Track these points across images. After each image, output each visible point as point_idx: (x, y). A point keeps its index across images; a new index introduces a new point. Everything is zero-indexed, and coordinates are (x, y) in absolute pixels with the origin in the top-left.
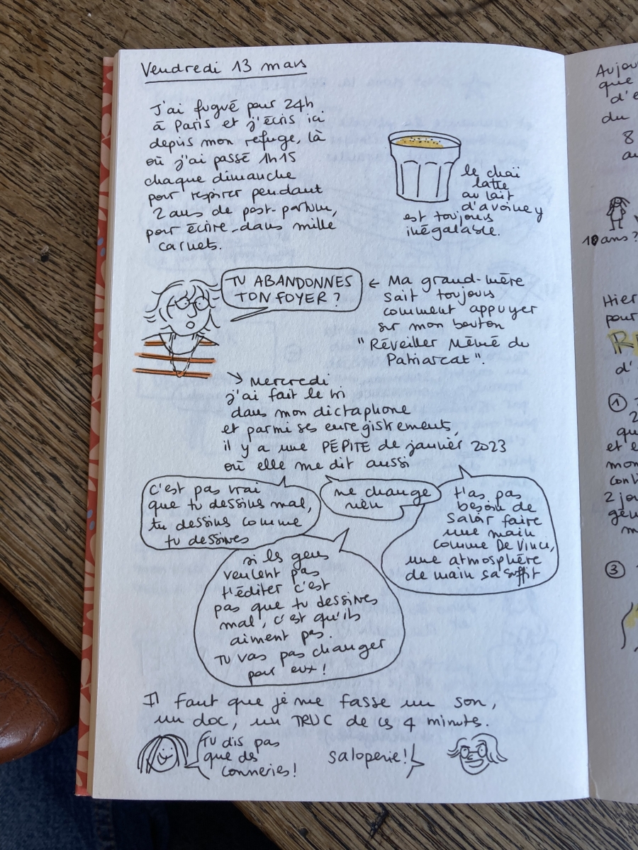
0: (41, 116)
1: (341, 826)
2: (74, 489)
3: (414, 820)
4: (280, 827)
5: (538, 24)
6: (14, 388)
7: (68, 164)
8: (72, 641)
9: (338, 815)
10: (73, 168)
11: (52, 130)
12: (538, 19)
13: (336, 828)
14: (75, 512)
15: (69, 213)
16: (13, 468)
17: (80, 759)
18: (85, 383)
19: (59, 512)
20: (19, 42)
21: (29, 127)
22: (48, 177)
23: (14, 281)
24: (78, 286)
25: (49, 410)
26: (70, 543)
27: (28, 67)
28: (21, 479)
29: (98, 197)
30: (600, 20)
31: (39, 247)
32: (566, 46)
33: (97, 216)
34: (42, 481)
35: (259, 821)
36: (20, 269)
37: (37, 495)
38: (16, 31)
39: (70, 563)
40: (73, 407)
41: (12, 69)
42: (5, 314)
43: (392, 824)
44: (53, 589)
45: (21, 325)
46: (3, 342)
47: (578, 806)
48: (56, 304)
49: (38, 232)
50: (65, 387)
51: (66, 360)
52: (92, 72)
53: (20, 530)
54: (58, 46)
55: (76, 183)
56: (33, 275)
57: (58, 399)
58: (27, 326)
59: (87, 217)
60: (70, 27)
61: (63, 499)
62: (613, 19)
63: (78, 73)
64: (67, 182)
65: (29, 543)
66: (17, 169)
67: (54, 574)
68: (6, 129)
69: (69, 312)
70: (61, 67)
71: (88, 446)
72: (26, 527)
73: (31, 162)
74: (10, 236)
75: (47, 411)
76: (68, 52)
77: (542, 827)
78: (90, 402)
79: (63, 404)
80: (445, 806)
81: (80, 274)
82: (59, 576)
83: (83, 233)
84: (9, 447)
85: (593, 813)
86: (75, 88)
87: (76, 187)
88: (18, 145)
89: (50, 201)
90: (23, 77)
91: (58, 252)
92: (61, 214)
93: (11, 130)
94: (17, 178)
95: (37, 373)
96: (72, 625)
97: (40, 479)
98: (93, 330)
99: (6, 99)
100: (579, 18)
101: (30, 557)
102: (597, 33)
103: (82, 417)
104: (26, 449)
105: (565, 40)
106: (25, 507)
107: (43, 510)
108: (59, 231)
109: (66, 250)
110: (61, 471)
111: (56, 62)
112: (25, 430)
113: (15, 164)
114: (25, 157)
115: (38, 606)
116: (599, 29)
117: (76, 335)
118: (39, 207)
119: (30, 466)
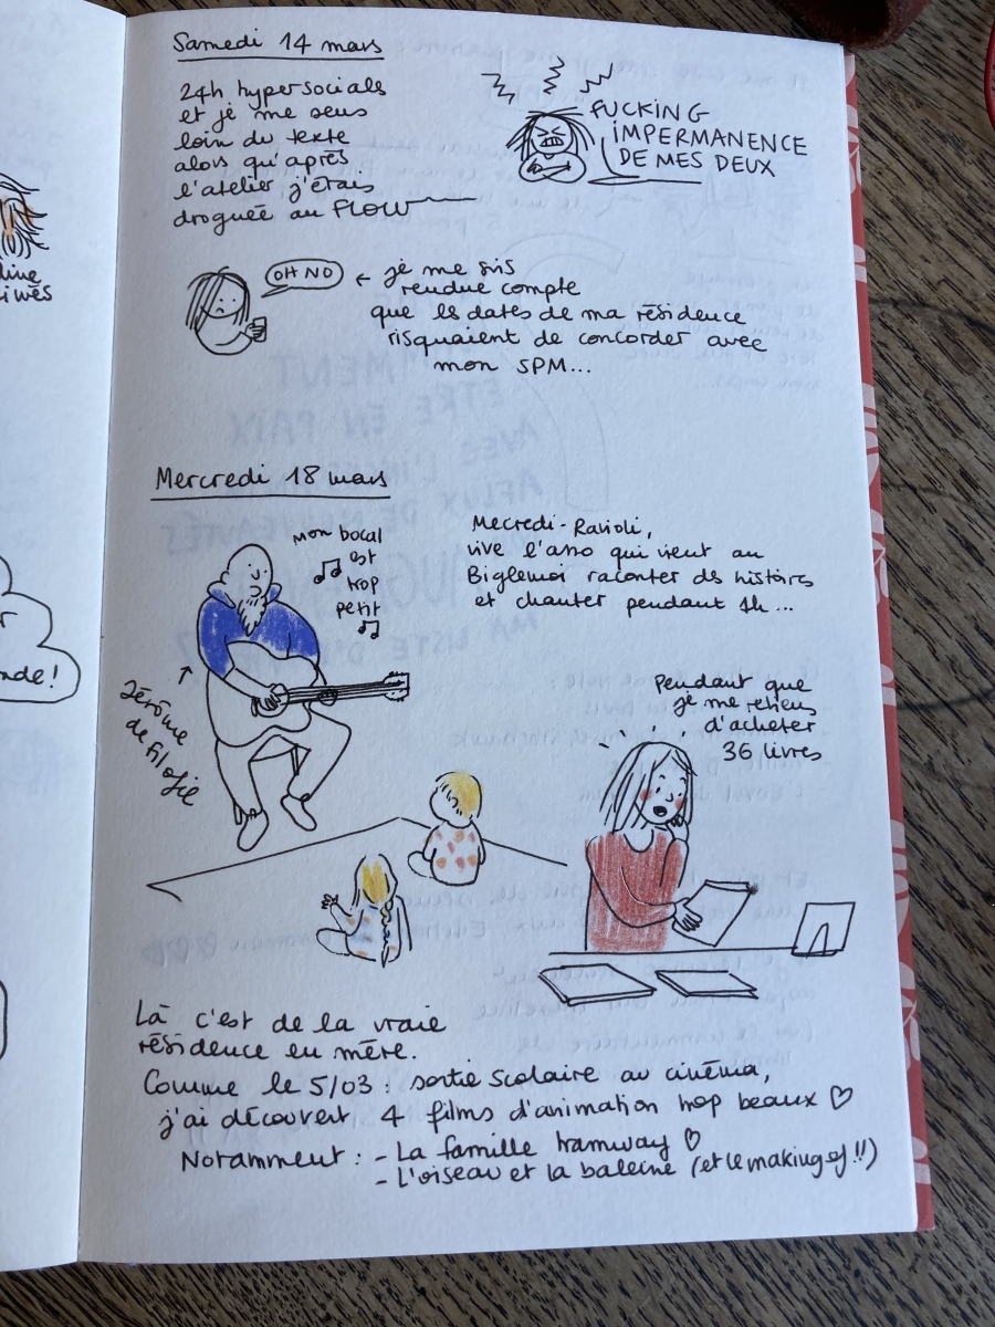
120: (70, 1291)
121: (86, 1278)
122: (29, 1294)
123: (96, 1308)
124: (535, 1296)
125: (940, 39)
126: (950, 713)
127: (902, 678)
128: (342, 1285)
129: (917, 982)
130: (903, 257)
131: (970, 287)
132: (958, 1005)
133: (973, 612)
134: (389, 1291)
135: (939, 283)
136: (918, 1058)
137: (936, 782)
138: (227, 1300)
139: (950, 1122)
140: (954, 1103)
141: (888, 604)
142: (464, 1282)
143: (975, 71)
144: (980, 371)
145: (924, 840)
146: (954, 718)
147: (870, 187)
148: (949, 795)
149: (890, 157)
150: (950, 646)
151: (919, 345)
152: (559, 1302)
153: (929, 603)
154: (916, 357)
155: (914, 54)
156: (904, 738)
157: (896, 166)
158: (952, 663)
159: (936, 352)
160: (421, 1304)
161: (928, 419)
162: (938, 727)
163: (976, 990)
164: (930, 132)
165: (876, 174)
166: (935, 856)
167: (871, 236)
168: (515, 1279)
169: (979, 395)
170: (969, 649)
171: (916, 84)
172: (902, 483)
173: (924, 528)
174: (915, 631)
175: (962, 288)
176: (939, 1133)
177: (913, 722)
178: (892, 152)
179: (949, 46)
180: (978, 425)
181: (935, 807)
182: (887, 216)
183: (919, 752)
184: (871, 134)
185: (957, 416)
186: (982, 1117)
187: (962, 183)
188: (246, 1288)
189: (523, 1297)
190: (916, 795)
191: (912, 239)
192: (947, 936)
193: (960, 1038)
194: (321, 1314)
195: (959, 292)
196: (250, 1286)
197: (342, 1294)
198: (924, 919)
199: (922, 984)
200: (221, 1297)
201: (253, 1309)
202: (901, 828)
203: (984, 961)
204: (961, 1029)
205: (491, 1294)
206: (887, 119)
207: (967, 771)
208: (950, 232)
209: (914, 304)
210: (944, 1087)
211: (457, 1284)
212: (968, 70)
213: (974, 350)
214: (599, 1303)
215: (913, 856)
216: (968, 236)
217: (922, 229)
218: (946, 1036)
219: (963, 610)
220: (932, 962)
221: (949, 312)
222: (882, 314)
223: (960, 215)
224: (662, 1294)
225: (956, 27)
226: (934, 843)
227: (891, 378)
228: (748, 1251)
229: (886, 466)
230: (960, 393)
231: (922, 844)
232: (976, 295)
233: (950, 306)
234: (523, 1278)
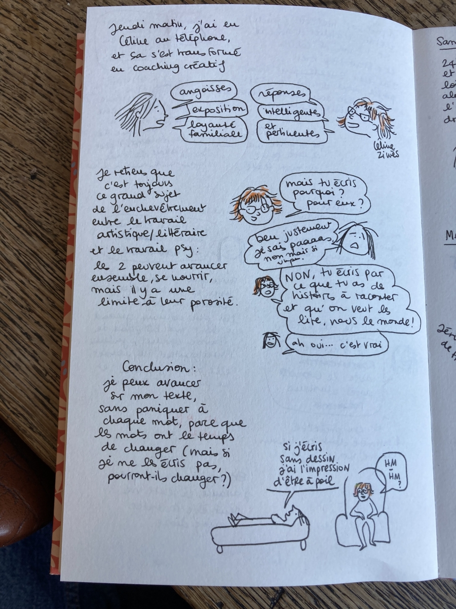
0: (33, 76)
1: (249, 600)
2: (53, 346)
3: (304, 596)
4: (203, 600)
5: (392, 10)
6: (10, 271)
7: (51, 110)
8: (49, 458)
9: (246, 592)
10: (55, 112)
11: (40, 86)
12: (392, 6)
13: (244, 602)
14: (52, 362)
15: (52, 144)
16: (8, 329)
17: (54, 546)
18: (61, 268)
19: (40, 362)
20: (18, 23)
21: (24, 83)
22: (37, 119)
23: (11, 193)
24: (57, 197)
25: (34, 287)
26: (49, 385)
27: (24, 41)
28: (13, 337)
29: (72, 133)
30: (437, 7)
31: (29, 169)
32: (412, 24)
33: (71, 146)
34: (28, 339)
35: (187, 596)
36: (15, 185)
37: (25, 349)
38: (16, 16)
39: (48, 400)
40: (52, 284)
41: (13, 42)
42: (4, 217)
43: (287, 599)
44: (35, 419)
45: (16, 225)
46: (2, 238)
47: (427, 587)
48: (41, 210)
49: (29, 159)
50: (47, 270)
51: (48, 250)
52: (70, 45)
53: (12, 375)
54: (46, 26)
55: (57, 123)
56: (25, 189)
57: (42, 279)
58: (20, 226)
59: (65, 148)
60: (54, 13)
61: (44, 352)
62: (446, 6)
63: (60, 45)
64: (51, 122)
65: (18, 385)
66: (15, 113)
67: (36, 408)
68: (7, 85)
69: (50, 216)
70: (48, 41)
71: (62, 313)
72: (16, 373)
73: (25, 108)
74: (9, 161)
75: (33, 288)
76: (53, 30)
77: (401, 603)
78: (64, 281)
79: (45, 282)
80: (328, 587)
81: (59, 188)
82: (40, 409)
83: (61, 159)
84: (5, 314)
85: (439, 592)
86: (57, 56)
87: (57, 126)
88: (16, 96)
89: (38, 136)
90: (20, 48)
91: (43, 172)
92: (46, 145)
93: (11, 86)
94: (14, 119)
95: (26, 260)
96: (49, 446)
97: (27, 337)
98: (67, 228)
99: (7, 64)
100: (422, 5)
101: (19, 395)
102: (435, 16)
103: (59, 292)
104: (17, 315)
105: (412, 21)
106: (16, 358)
107: (29, 360)
108: (44, 157)
109: (49, 171)
110: (42, 332)
111: (44, 37)
112: (17, 302)
113: (13, 110)
114: (20, 105)
115: (24, 431)
116: (436, 13)
117: (55, 232)
118: (30, 141)
119: (20, 328)
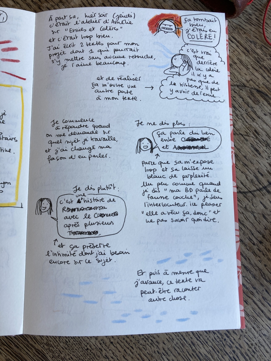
120: (22, 342)
121: (26, 338)
122: (11, 342)
123: (28, 346)
124: (141, 344)
125: (251, 15)
126: (251, 194)
127: (238, 185)
128: (91, 341)
129: (241, 264)
130: (240, 74)
131: (258, 82)
132: (252, 270)
133: (258, 167)
134: (103, 342)
135: (249, 81)
136: (241, 284)
137: (247, 212)
138: (61, 344)
139: (250, 301)
140: (251, 296)
141: (235, 165)
142: (123, 340)
143: (260, 24)
144: (260, 104)
145: (244, 227)
146: (252, 195)
147: (231, 55)
148: (251, 216)
149: (237, 47)
150: (251, 176)
151: (244, 97)
152: (147, 346)
153: (246, 165)
154: (243, 100)
155: (244, 19)
156: (239, 200)
157: (238, 50)
158: (252, 181)
159: (248, 99)
160: (112, 346)
161: (246, 117)
162: (248, 198)
163: (257, 266)
164: (247, 40)
165: (233, 52)
166: (247, 231)
167: (231, 68)
168: (136, 340)
169: (260, 110)
170: (256, 177)
171: (244, 27)
172: (239, 133)
173: (245, 145)
174: (242, 172)
175: (256, 82)
176: (247, 303)
177: (241, 196)
178: (237, 46)
179: (253, 17)
180: (259, 118)
181: (247, 219)
182: (236, 63)
183: (243, 204)
184: (232, 41)
185: (254, 116)
186: (258, 300)
187: (256, 54)
188: (67, 341)
189: (138, 344)
190: (242, 215)
191: (242, 69)
192: (250, 252)
193: (252, 279)
194: (86, 348)
195: (255, 83)
196: (68, 341)
197: (91, 343)
198: (243, 248)
199: (243, 265)
200: (60, 344)
201: (68, 347)
202: (238, 224)
203: (259, 259)
204: (253, 277)
205: (129, 343)
206: (236, 37)
207: (256, 209)
208: (253, 67)
209: (243, 86)
210: (248, 292)
211: (121, 341)
212: (258, 23)
213: (259, 98)
214: (157, 346)
215: (241, 231)
216: (257, 68)
217: (245, 66)
218: (249, 278)
219: (255, 167)
220: (246, 259)
221: (252, 88)
222: (234, 89)
223: (255, 63)
224: (174, 344)
225: (255, 12)
226: (246, 228)
227: (237, 106)
228: (196, 333)
229: (235, 129)
230: (255, 110)
231: (243, 228)
232: (259, 84)
233: (252, 87)
234: (138, 340)
